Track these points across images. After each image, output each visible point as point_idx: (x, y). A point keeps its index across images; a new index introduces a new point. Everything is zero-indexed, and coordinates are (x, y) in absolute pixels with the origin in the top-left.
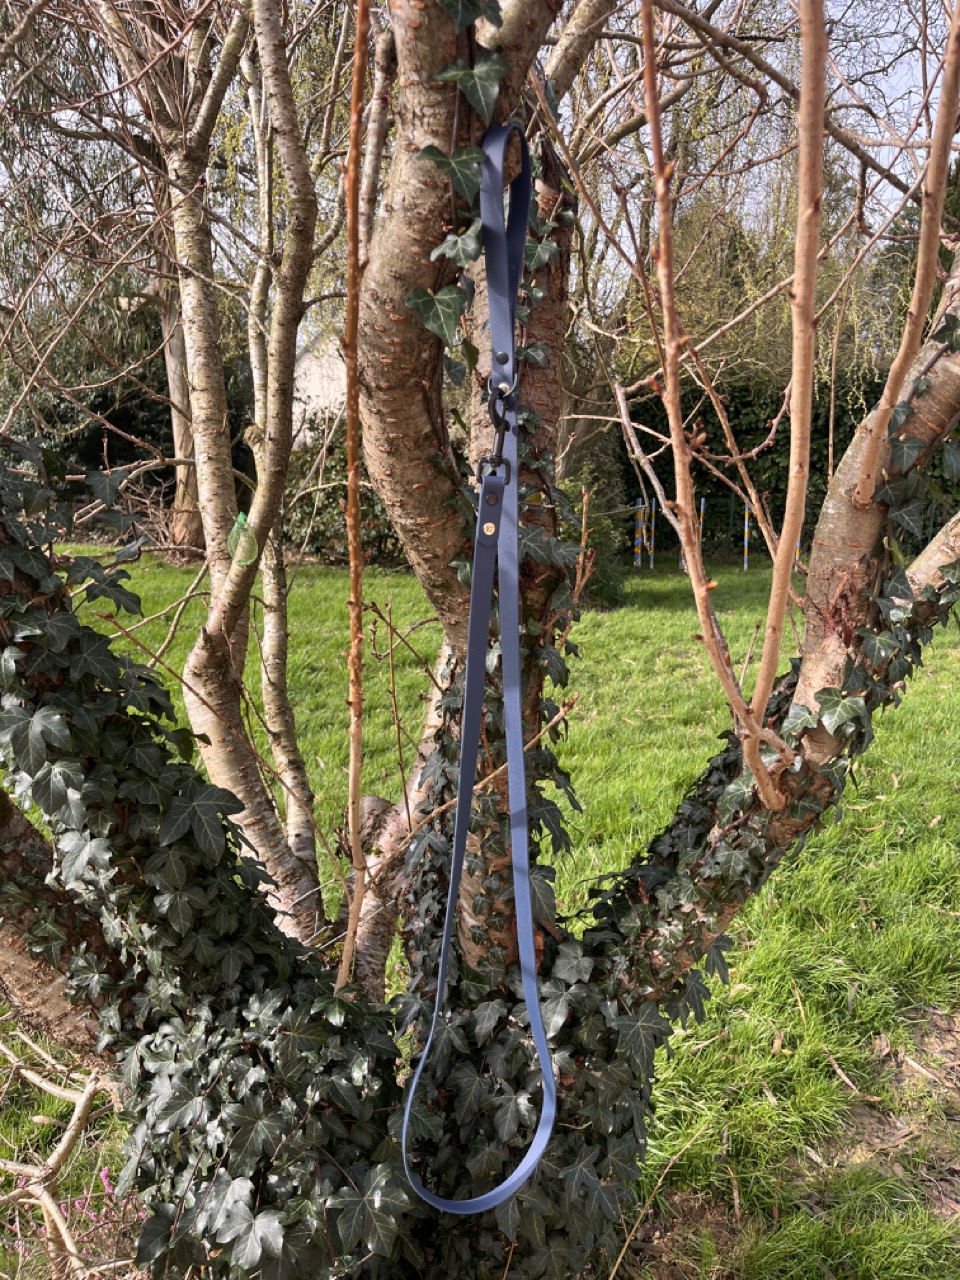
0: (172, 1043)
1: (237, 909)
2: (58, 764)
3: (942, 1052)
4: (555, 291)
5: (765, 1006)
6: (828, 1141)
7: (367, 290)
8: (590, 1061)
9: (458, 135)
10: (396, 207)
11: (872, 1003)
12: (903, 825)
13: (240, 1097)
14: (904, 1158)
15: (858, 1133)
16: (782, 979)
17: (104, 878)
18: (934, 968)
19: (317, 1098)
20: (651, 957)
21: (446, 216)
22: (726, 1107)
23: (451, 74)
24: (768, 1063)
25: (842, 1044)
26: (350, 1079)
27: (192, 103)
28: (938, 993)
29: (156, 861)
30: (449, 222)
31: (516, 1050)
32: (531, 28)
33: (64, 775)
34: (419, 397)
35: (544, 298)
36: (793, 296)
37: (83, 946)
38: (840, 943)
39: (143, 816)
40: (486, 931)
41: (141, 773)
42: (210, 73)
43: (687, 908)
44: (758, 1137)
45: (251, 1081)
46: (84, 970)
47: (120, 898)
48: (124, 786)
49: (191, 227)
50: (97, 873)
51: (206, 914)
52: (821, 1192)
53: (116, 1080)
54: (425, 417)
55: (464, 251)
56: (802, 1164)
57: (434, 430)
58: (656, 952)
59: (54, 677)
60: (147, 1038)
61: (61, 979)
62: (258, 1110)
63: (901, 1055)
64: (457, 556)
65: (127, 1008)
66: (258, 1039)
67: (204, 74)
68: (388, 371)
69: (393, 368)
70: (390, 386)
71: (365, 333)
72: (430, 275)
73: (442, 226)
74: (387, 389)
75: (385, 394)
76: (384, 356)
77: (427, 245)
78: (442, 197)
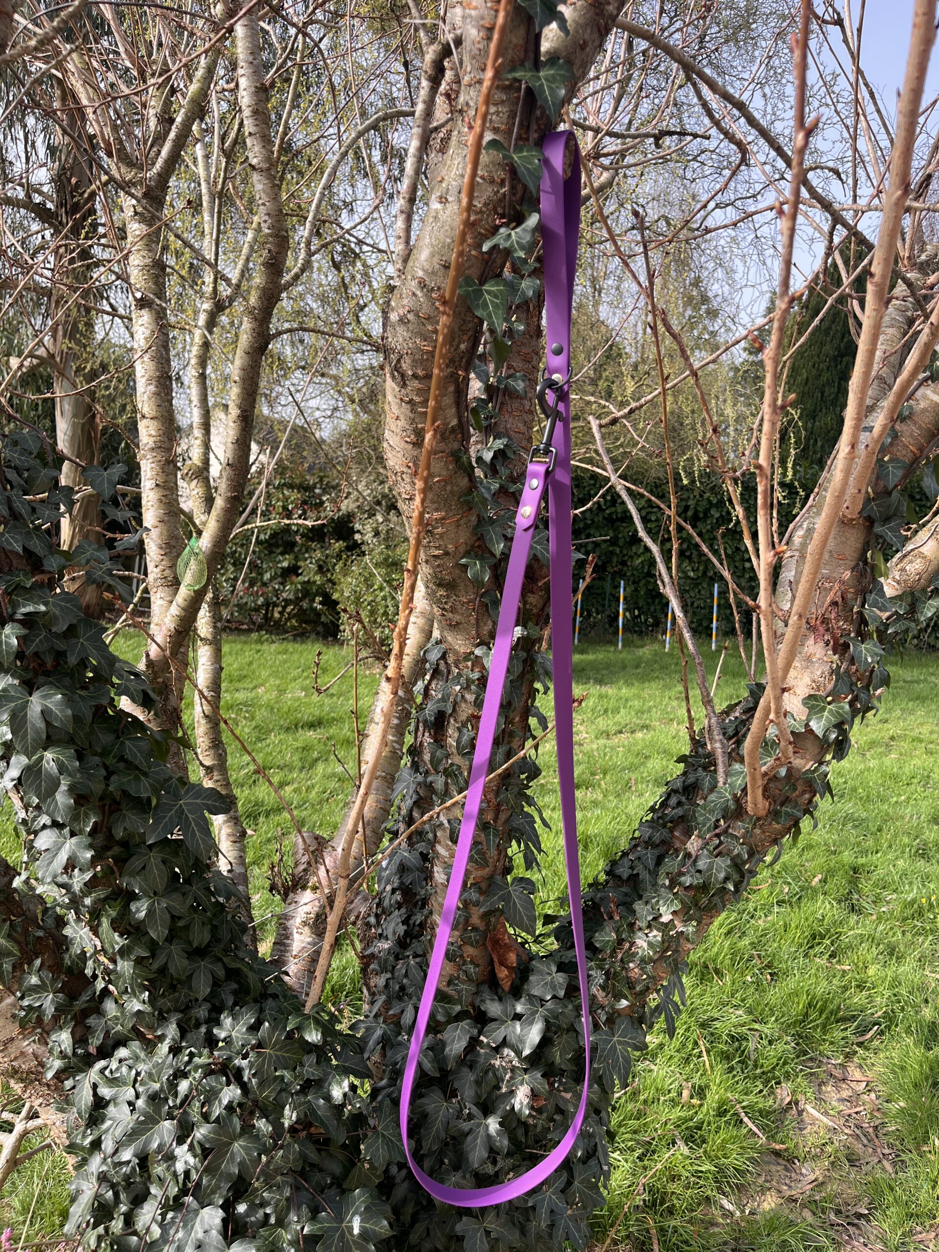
0: (130, 1068)
1: (211, 920)
2: (50, 750)
3: (839, 1100)
4: (533, 327)
5: (671, 1057)
6: (740, 1188)
7: (413, 278)
8: (560, 1081)
9: (518, 133)
10: (450, 199)
11: (772, 1053)
12: (789, 884)
13: (213, 1118)
14: (811, 1204)
15: (766, 1181)
16: (688, 1030)
17: (79, 880)
18: (828, 1018)
19: (294, 1118)
20: (627, 970)
21: (500, 210)
22: (640, 1158)
23: (518, 75)
24: (677, 1113)
25: (746, 1094)
26: (328, 1098)
27: (152, 146)
28: (832, 1043)
29: (135, 863)
30: (502, 216)
31: (486, 1072)
32: (583, 47)
33: (56, 761)
34: (451, 388)
35: (524, 333)
36: (872, 275)
37: (38, 962)
38: (738, 995)
39: (128, 814)
40: (460, 947)
41: (130, 766)
42: (172, 121)
43: (665, 919)
44: (672, 1187)
45: (225, 1102)
46: (35, 989)
47: (94, 903)
48: (114, 778)
49: (148, 261)
50: (71, 877)
51: (180, 924)
52: (736, 1239)
53: (62, 1110)
54: (453, 410)
55: (518, 243)
56: (717, 1213)
57: (460, 424)
58: (631, 965)
59: (49, 662)
60: (102, 1064)
61: (10, 1000)
62: (234, 1130)
63: (801, 1105)
64: (467, 554)
65: (79, 1031)
66: (230, 1059)
67: (166, 119)
68: (427, 359)
69: (433, 356)
70: (427, 374)
71: (408, 320)
72: (478, 267)
73: (496, 220)
74: (424, 378)
75: (420, 383)
76: (425, 343)
77: (479, 237)
78: (498, 191)
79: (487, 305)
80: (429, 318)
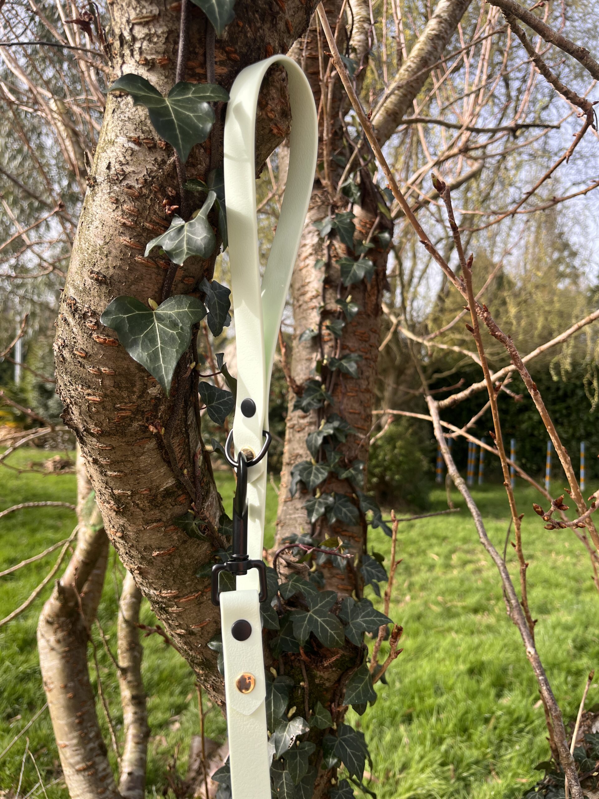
4: (370, 307)
9: (185, 65)
10: (100, 179)
21: (170, 191)
34: (152, 444)
35: (358, 313)
54: (163, 469)
55: (190, 241)
57: (179, 485)
68: (98, 412)
69: (104, 408)
70: (102, 432)
71: (64, 358)
72: (151, 279)
73: (165, 206)
74: (100, 436)
75: (99, 441)
76: (89, 391)
77: (145, 234)
78: (164, 162)
79: (153, 341)
80: (87, 356)
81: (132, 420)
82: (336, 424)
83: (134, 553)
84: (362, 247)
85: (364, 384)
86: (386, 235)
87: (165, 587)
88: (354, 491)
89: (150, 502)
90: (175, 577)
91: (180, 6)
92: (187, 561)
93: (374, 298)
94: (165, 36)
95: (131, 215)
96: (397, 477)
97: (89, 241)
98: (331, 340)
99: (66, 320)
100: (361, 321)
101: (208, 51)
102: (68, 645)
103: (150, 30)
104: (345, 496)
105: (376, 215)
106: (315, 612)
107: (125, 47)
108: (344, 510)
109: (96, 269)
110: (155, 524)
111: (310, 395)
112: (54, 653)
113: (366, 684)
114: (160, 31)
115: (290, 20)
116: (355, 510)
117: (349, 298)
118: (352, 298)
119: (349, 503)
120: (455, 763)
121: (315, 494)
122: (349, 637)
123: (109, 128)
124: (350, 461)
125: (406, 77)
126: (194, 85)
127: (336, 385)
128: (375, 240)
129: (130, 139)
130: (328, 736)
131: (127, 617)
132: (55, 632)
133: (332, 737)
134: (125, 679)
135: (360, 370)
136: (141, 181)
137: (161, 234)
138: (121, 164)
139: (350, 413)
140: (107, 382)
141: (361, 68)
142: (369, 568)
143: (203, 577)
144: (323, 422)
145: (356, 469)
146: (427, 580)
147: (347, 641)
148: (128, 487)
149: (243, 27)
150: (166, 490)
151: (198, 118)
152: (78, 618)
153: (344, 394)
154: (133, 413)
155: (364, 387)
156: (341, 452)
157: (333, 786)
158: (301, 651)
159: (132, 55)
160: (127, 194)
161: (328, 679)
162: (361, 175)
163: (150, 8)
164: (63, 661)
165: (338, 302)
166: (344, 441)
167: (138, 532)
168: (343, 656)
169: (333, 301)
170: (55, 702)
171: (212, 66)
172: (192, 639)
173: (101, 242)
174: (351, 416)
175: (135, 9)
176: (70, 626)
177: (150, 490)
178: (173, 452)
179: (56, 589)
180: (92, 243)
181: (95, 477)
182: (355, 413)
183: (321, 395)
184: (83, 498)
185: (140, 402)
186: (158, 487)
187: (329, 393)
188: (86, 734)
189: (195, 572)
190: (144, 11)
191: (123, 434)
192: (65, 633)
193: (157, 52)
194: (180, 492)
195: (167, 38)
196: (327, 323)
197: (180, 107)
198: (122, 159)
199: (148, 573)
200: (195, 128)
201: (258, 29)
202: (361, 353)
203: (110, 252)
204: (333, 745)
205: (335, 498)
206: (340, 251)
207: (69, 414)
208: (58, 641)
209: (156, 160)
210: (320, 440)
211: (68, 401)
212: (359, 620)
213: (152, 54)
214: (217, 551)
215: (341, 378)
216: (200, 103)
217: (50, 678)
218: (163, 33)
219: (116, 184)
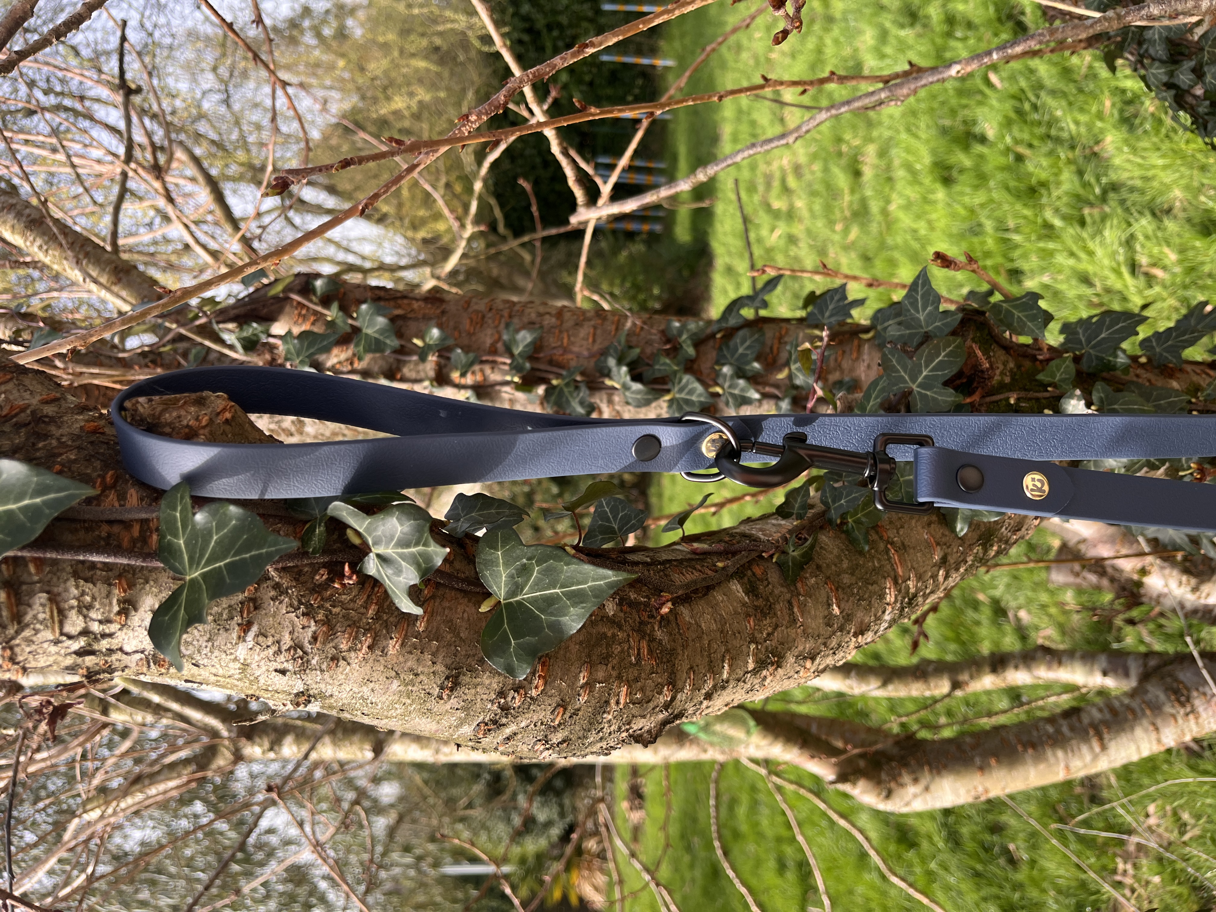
4: (430, 310)
9: (129, 552)
10: (299, 687)
21: (322, 576)
30: (337, 574)
54: (718, 596)
55: (404, 543)
57: (739, 574)
68: (642, 690)
69: (637, 680)
70: (669, 684)
71: (564, 741)
72: (450, 609)
73: (344, 585)
74: (675, 687)
75: (682, 690)
76: (613, 702)
77: (385, 617)
78: (277, 586)
79: (550, 601)
80: (563, 705)
81: (652, 639)
82: (612, 362)
83: (834, 643)
84: (339, 321)
85: (549, 321)
86: (319, 283)
87: (882, 596)
88: (713, 336)
89: (765, 615)
90: (868, 582)
91: (35, 560)
92: (845, 565)
93: (415, 305)
94: (82, 582)
95: (356, 638)
96: (656, 291)
97: (393, 703)
98: (482, 371)
99: (508, 739)
100: (451, 324)
101: (106, 517)
102: (921, 766)
103: (72, 608)
104: (720, 349)
105: (287, 299)
106: (914, 379)
107: (96, 647)
108: (741, 350)
109: (436, 691)
110: (795, 610)
111: (568, 402)
112: (932, 787)
113: (1015, 307)
114: (75, 592)
115: (38, 398)
116: (741, 333)
117: (418, 342)
118: (417, 337)
119: (732, 344)
120: (1080, 205)
121: (717, 395)
122: (947, 330)
123: (221, 672)
124: (668, 341)
125: (57, 253)
126: (162, 537)
127: (551, 362)
128: (326, 302)
129: (241, 639)
130: (1084, 366)
131: (879, 683)
132: (902, 785)
133: (1084, 360)
134: (967, 684)
135: (530, 325)
136: (304, 621)
137: (386, 591)
138: (279, 652)
139: (594, 341)
140: (601, 675)
141: (41, 324)
142: (827, 314)
143: (867, 542)
144: (608, 382)
145: (680, 331)
146: (811, 246)
147: (954, 333)
148: (744, 648)
149: (63, 465)
150: (747, 594)
151: (219, 528)
152: (881, 754)
153: (566, 351)
154: (643, 638)
155: (554, 320)
156: (654, 356)
157: (1150, 360)
158: (968, 400)
159: (111, 635)
160: (324, 643)
161: (1005, 364)
162: (224, 322)
163: (37, 607)
164: (944, 772)
165: (423, 358)
166: (637, 351)
167: (806, 635)
168: (973, 340)
169: (421, 367)
170: (1003, 784)
171: (130, 511)
172: (951, 560)
173: (395, 684)
174: (599, 341)
175: (37, 632)
176: (894, 764)
177: (748, 615)
178: (695, 582)
179: (841, 787)
180: (396, 697)
181: (728, 699)
182: (594, 335)
183: (567, 385)
184: (705, 751)
185: (627, 628)
186: (744, 604)
187: (564, 373)
188: (1049, 737)
189: (861, 553)
190: (41, 616)
191: (672, 652)
192: (904, 772)
193: (109, 595)
194: (749, 573)
195: (86, 580)
196: (455, 376)
197: (202, 556)
198: (271, 651)
199: (862, 622)
200: (237, 531)
201: (62, 444)
202: (502, 326)
203: (411, 670)
204: (1097, 357)
205: (723, 365)
206: (343, 356)
207: (641, 736)
208: (916, 781)
209: (273, 599)
210: (637, 386)
211: (624, 735)
212: (922, 317)
213: (111, 604)
214: (830, 522)
215: (541, 355)
216: (194, 525)
217: (968, 791)
218: (77, 587)
219: (308, 661)
